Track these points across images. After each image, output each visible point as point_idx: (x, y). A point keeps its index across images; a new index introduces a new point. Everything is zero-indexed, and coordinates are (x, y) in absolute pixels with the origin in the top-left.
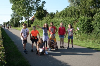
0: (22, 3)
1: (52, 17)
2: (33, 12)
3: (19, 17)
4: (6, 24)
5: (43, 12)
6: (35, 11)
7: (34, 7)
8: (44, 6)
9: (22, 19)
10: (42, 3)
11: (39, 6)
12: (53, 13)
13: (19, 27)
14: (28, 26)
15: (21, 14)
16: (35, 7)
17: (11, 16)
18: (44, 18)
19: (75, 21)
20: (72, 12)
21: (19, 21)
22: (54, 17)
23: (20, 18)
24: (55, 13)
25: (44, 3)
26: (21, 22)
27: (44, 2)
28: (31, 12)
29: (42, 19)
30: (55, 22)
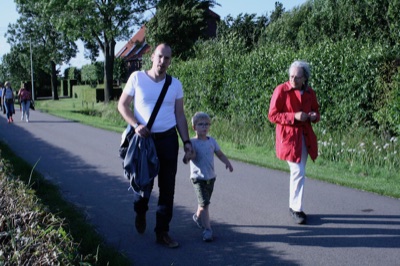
1: (249, 43)
2: (137, 10)
3: (53, 43)
6: (144, 8)
9: (71, 53)
12: (255, 20)
13: (56, 98)
14: (106, 93)
15: (70, 25)
17: (9, 35)
18: (204, 45)
19: (389, 59)
20: (363, 12)
21: (54, 66)
22: (261, 39)
23: (60, 48)
24: (263, 20)
26: (67, 71)
28: (125, 15)
29: (193, 55)
30: (271, 72)
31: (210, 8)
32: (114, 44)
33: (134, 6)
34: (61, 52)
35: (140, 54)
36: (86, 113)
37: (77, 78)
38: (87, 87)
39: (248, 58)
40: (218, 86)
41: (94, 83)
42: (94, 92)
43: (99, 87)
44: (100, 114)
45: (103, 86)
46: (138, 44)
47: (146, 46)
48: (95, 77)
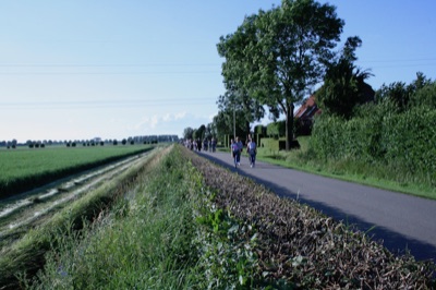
0: (265, 48)
1: (400, 105)
2: (310, 83)
3: (248, 108)
4: (194, 135)
5: (354, 85)
6: (315, 82)
7: (312, 64)
8: (355, 59)
9: (260, 115)
10: (347, 44)
11: (331, 61)
12: (405, 87)
14: (287, 143)
15: (261, 94)
16: (317, 62)
17: (219, 103)
18: (364, 108)
21: (248, 124)
22: (410, 102)
23: (253, 111)
24: (411, 88)
25: (354, 45)
26: (256, 128)
27: (356, 38)
28: (302, 86)
29: (353, 115)
31: (365, 81)
32: (293, 107)
33: (307, 81)
34: (253, 114)
35: (312, 114)
36: (274, 157)
37: (263, 132)
38: (270, 139)
39: (403, 116)
40: (377, 138)
41: (276, 137)
42: (277, 142)
43: (280, 139)
44: (284, 159)
45: (285, 139)
46: (309, 108)
47: (316, 109)
48: (276, 132)
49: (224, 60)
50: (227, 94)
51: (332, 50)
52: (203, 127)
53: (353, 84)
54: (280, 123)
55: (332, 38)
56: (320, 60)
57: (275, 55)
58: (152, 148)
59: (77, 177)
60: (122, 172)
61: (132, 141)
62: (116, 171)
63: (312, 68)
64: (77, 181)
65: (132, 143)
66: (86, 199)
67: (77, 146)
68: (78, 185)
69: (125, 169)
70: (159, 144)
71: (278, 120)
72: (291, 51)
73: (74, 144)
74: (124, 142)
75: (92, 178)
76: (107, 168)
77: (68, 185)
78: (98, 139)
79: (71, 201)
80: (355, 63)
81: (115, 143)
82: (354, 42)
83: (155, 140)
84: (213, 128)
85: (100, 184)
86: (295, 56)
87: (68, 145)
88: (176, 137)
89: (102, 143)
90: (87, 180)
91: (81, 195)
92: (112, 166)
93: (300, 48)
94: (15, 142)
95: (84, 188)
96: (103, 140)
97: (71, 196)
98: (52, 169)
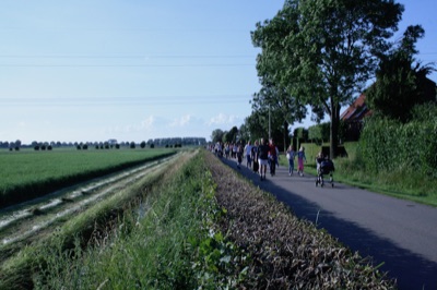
0: (307, 39)
2: (360, 79)
3: (287, 107)
4: (224, 138)
5: (411, 82)
6: (367, 77)
7: (362, 56)
8: (415, 52)
9: (301, 116)
10: (406, 34)
11: (387, 53)
14: (331, 150)
15: (301, 92)
16: (369, 55)
17: (253, 102)
18: (420, 109)
21: (286, 125)
23: (293, 111)
25: (416, 36)
26: (296, 131)
27: (418, 27)
28: (350, 82)
31: (428, 76)
32: (339, 108)
33: (356, 76)
34: (293, 115)
35: (361, 117)
37: (304, 136)
38: (312, 145)
41: (318, 142)
42: (320, 149)
43: (324, 144)
45: (329, 144)
46: (359, 109)
47: (366, 111)
48: (320, 137)
49: (260, 50)
50: (262, 90)
51: (387, 41)
52: (235, 129)
53: (411, 80)
54: (324, 125)
55: (388, 26)
56: (373, 52)
57: (319, 46)
58: (175, 153)
59: (84, 186)
60: (137, 180)
61: (152, 144)
62: (131, 179)
63: (362, 61)
64: (84, 190)
65: (152, 146)
66: (92, 212)
67: (89, 149)
68: (85, 195)
69: (142, 177)
70: (183, 147)
71: (322, 122)
72: (337, 41)
73: (86, 147)
74: (143, 145)
75: (103, 186)
76: (121, 176)
77: (74, 194)
78: (113, 141)
79: (76, 213)
80: (414, 56)
81: (133, 145)
82: (415, 32)
83: (178, 144)
84: (246, 130)
85: (111, 194)
86: (342, 47)
87: (79, 147)
88: (203, 140)
89: (118, 146)
90: (97, 189)
91: (87, 206)
92: (127, 174)
93: (349, 37)
94: (18, 143)
95: (91, 199)
96: (119, 142)
97: (76, 207)
98: (57, 175)
